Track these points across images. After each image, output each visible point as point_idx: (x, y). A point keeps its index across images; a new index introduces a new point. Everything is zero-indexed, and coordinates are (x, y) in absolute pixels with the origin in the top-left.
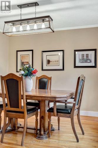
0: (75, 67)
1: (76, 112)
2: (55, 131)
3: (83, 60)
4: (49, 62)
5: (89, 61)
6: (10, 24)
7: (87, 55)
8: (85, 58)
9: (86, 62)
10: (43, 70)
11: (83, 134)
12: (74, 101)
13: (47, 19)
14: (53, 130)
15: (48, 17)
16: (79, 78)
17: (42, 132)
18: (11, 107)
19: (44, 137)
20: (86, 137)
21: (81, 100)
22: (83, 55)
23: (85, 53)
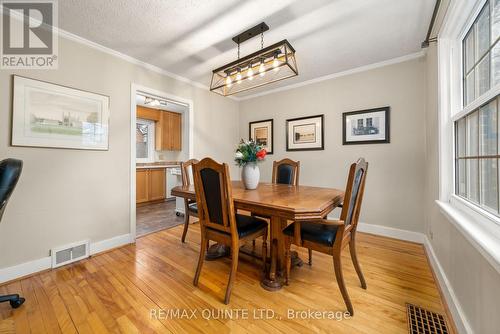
0: (345, 143)
1: (346, 237)
2: (302, 268)
3: (360, 130)
4: (298, 136)
5: (373, 131)
6: (222, 73)
7: (369, 121)
8: (365, 125)
9: (367, 133)
10: (288, 150)
11: (364, 286)
12: (341, 219)
13: (282, 48)
14: (298, 265)
15: (284, 42)
16: (353, 167)
17: (273, 275)
18: (211, 221)
19: (276, 285)
20: (372, 297)
21: (358, 213)
22: (360, 121)
23: (365, 116)
